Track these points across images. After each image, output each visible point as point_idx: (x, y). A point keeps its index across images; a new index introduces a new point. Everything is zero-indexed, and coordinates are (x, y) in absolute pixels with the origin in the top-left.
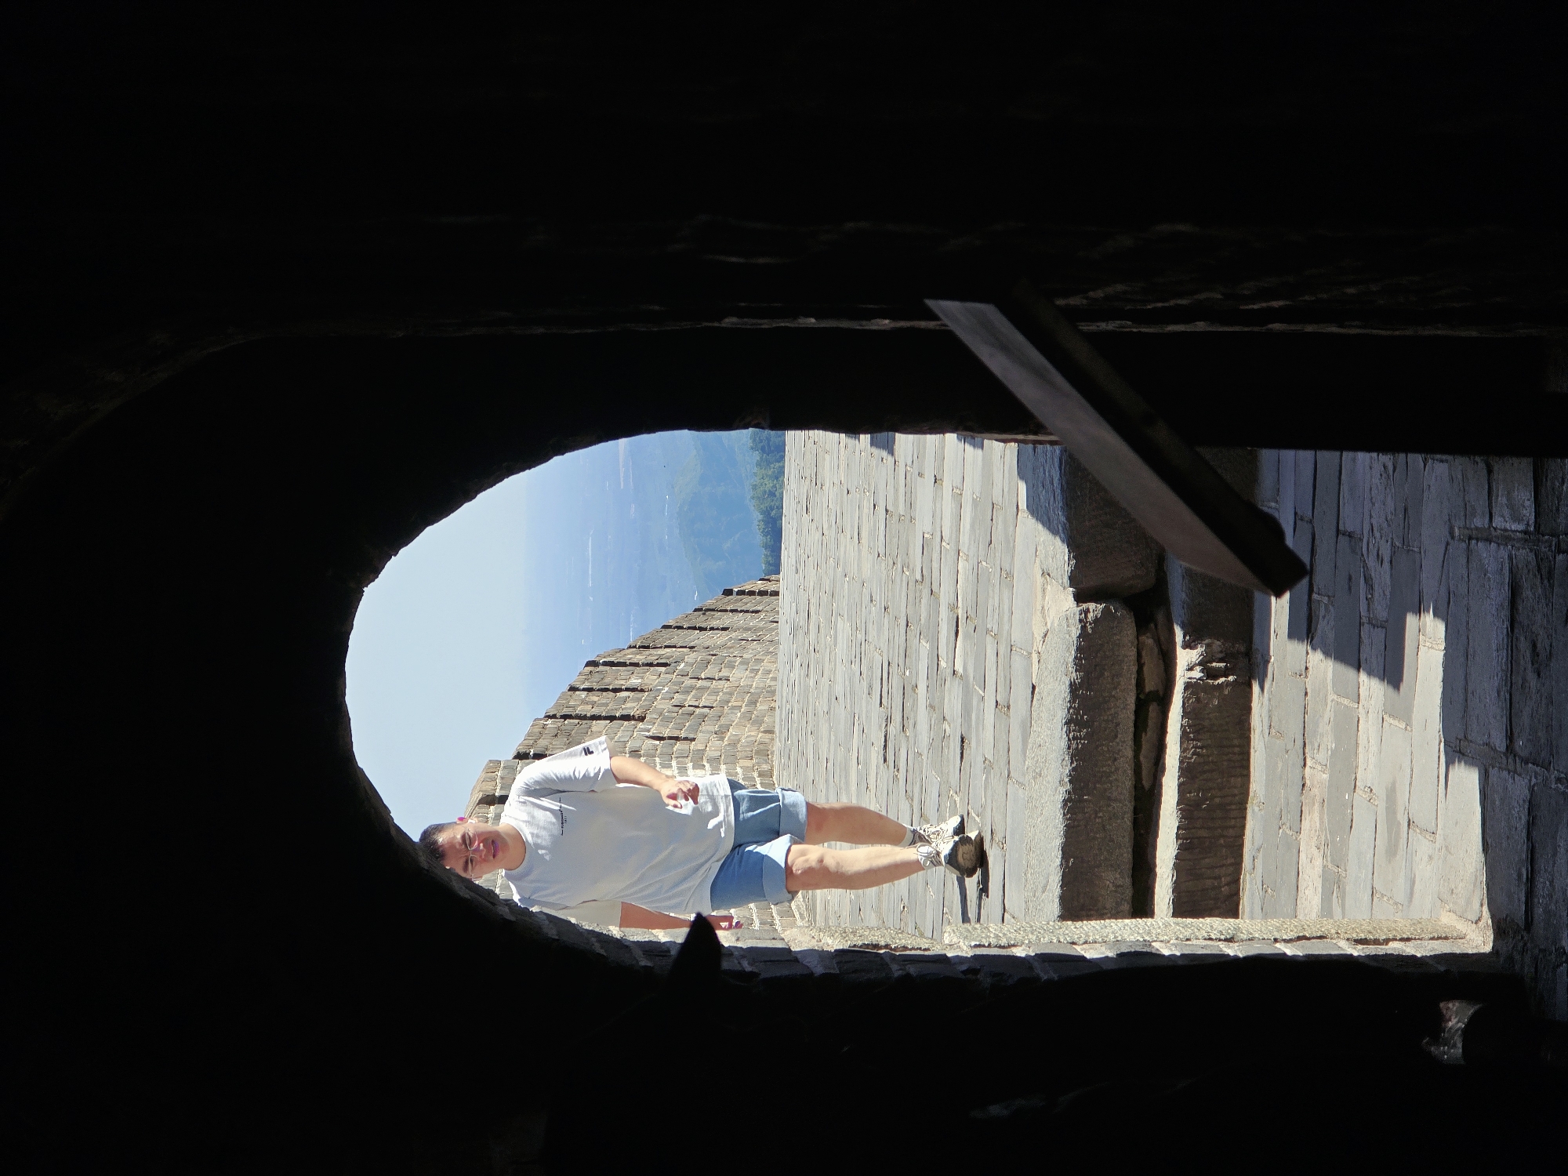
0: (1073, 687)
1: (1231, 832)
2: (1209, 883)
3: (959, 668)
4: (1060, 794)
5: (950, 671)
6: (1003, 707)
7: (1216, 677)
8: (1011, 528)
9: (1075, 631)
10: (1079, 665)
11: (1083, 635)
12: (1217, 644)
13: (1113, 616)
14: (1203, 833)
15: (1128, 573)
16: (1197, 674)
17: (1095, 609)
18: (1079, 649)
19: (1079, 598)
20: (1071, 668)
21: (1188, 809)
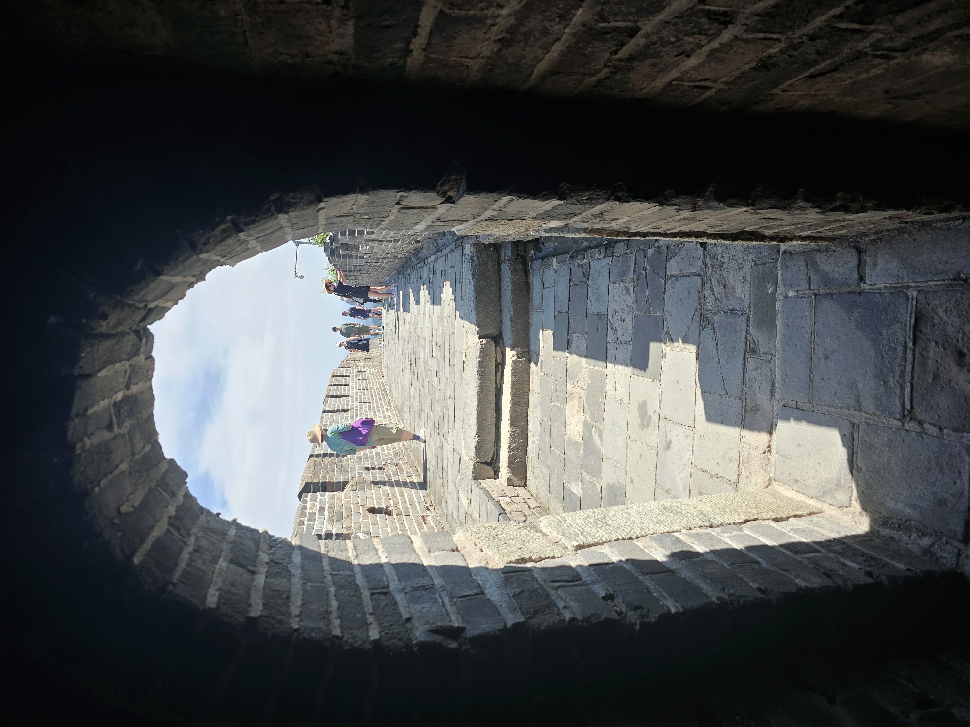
0: (479, 362)
1: (525, 400)
2: (519, 414)
3: (434, 355)
4: (476, 390)
5: (431, 356)
6: (452, 366)
7: (520, 358)
8: (454, 322)
9: (479, 347)
10: (480, 355)
11: (481, 348)
12: (520, 350)
13: (489, 343)
14: (518, 400)
15: (493, 331)
16: (515, 358)
17: (484, 341)
18: (480, 352)
19: (480, 338)
20: (478, 356)
21: (514, 394)
